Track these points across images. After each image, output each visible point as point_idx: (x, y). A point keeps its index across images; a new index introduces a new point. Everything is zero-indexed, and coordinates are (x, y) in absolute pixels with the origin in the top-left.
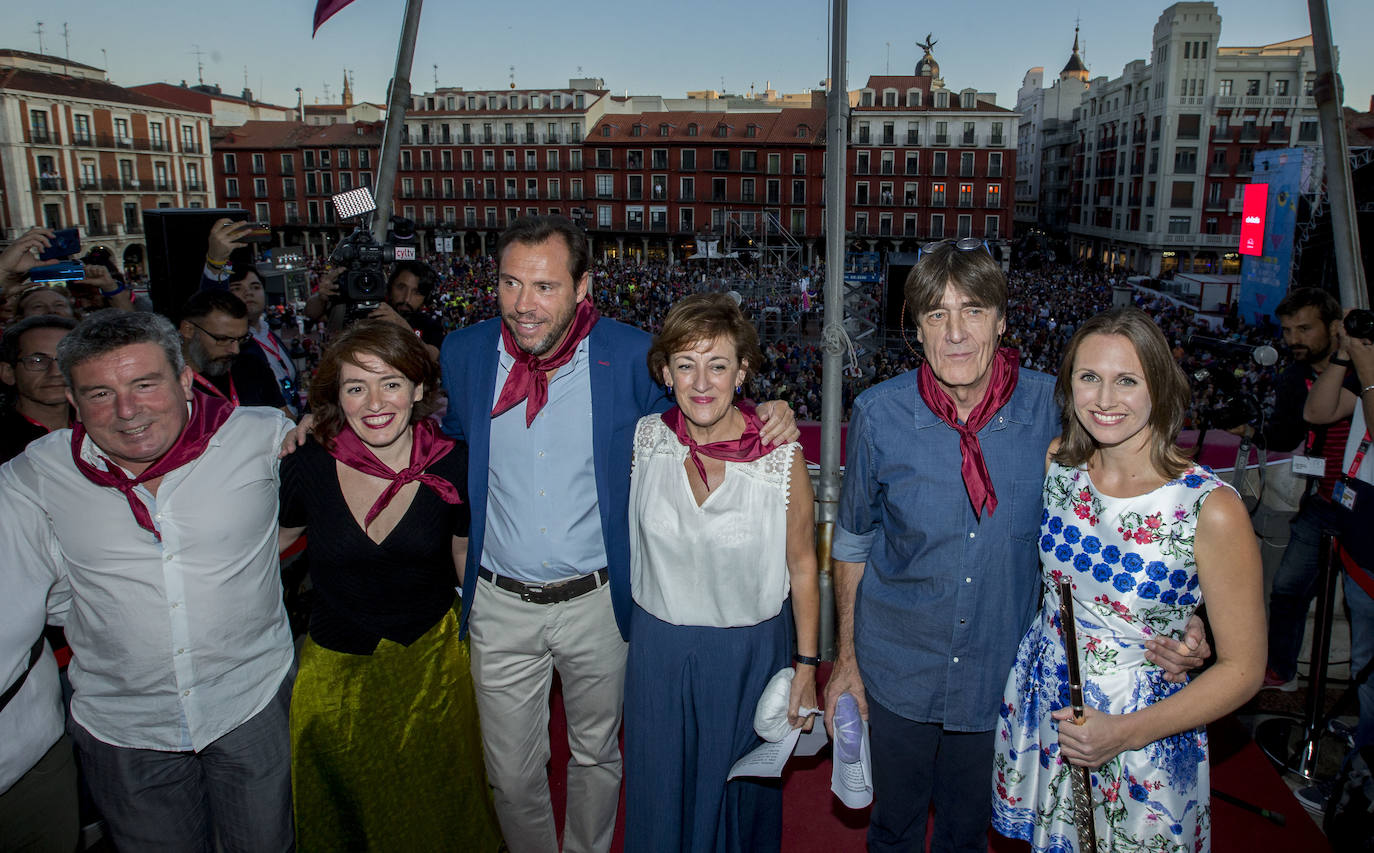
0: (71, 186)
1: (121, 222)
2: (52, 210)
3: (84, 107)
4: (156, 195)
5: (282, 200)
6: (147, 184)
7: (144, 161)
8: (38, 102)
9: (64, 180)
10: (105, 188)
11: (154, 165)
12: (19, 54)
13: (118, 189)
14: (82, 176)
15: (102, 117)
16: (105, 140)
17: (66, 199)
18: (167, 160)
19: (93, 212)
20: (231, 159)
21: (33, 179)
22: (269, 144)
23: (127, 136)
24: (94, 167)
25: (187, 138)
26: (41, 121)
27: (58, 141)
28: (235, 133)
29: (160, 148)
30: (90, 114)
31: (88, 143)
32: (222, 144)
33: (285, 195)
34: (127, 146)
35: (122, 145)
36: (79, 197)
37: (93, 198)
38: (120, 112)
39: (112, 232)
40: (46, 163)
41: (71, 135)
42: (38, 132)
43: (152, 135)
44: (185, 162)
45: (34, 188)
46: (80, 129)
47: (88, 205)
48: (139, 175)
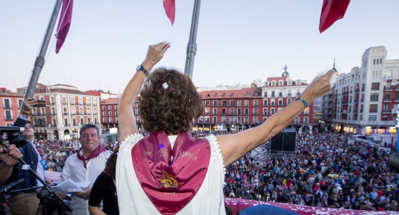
0: (70, 114)
1: (80, 122)
2: (66, 120)
3: (73, 96)
4: (87, 117)
5: (115, 117)
6: (85, 114)
7: (85, 108)
8: (64, 95)
9: (68, 113)
10: (77, 115)
11: (87, 109)
12: (61, 85)
13: (79, 114)
14: (72, 112)
15: (77, 98)
16: (77, 104)
17: (69, 117)
18: (90, 108)
19: (74, 120)
20: (104, 107)
21: (62, 113)
22: (112, 103)
23: (81, 102)
24: (75, 110)
25: (94, 103)
26: (64, 100)
27: (68, 104)
28: (106, 101)
29: (88, 105)
30: (74, 98)
31: (74, 104)
32: (102, 104)
33: (116, 115)
34: (81, 105)
35: (80, 105)
36: (71, 117)
37: (75, 117)
38: (80, 97)
39: (78, 125)
40: (65, 109)
41: (70, 103)
42: (64, 102)
43: (87, 102)
44: (94, 108)
45: (63, 115)
46: (72, 101)
47: (73, 119)
48: (84, 111)
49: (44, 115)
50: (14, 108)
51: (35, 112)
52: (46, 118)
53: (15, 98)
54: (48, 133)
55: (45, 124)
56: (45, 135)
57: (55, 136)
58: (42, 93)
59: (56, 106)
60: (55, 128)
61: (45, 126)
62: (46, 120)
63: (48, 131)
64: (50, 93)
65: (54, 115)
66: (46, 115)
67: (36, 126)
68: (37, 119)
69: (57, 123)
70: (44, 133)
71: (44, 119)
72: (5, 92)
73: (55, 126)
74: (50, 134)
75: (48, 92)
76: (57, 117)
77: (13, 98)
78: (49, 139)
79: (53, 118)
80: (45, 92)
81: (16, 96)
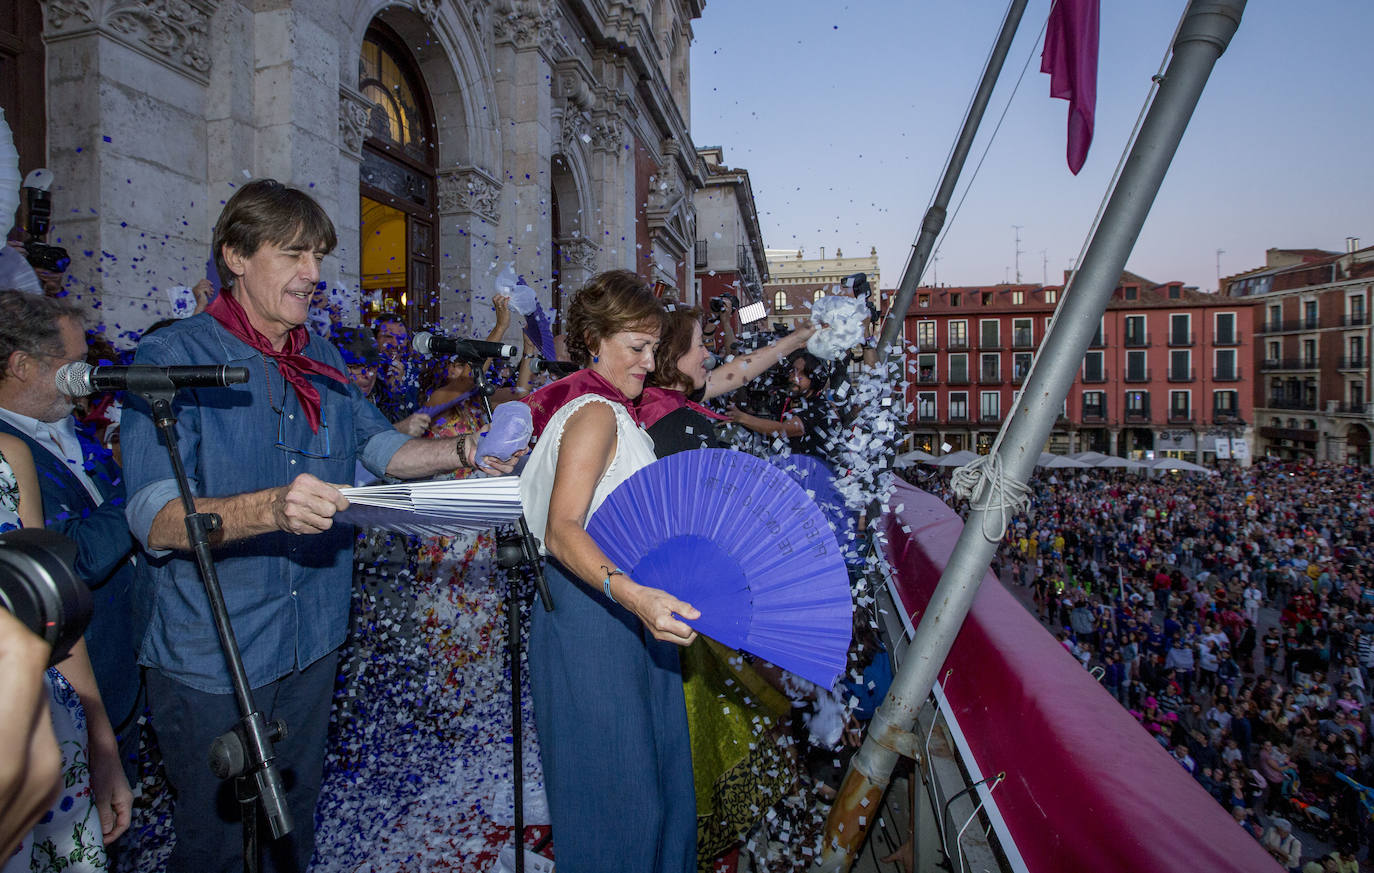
49: (1310, 366)
50: (1199, 341)
51: (1277, 357)
52: (1318, 378)
53: (1208, 311)
54: (1321, 434)
55: (1313, 399)
56: (1309, 440)
57: (1353, 450)
58: (1312, 284)
59: (1370, 330)
60: (1357, 415)
61: (1312, 407)
62: (1317, 384)
63: (1323, 426)
64: (1349, 279)
65: (1357, 364)
66: (1320, 366)
67: (1276, 404)
68: (1284, 378)
69: (1369, 399)
70: (1304, 432)
71: (1312, 379)
72: (1178, 296)
73: (1358, 407)
74: (1328, 437)
75: (1340, 277)
76: (1369, 374)
77: (1200, 311)
78: (1321, 456)
79: (1350, 378)
80: (1329, 281)
81: (1213, 303)
